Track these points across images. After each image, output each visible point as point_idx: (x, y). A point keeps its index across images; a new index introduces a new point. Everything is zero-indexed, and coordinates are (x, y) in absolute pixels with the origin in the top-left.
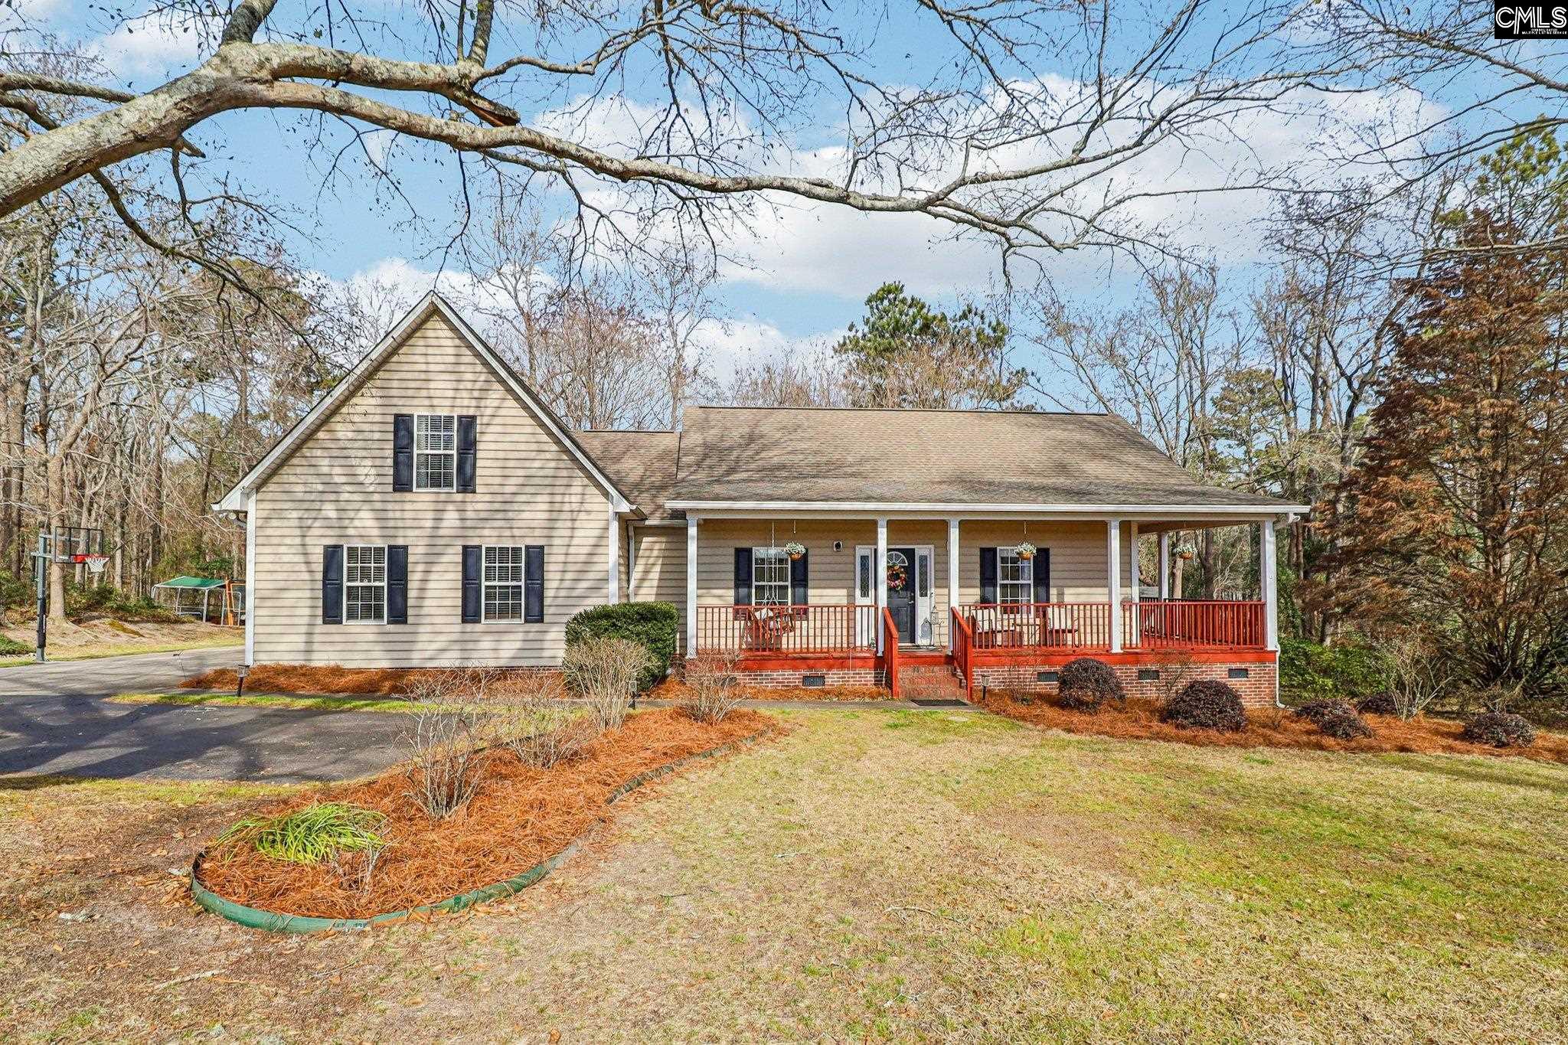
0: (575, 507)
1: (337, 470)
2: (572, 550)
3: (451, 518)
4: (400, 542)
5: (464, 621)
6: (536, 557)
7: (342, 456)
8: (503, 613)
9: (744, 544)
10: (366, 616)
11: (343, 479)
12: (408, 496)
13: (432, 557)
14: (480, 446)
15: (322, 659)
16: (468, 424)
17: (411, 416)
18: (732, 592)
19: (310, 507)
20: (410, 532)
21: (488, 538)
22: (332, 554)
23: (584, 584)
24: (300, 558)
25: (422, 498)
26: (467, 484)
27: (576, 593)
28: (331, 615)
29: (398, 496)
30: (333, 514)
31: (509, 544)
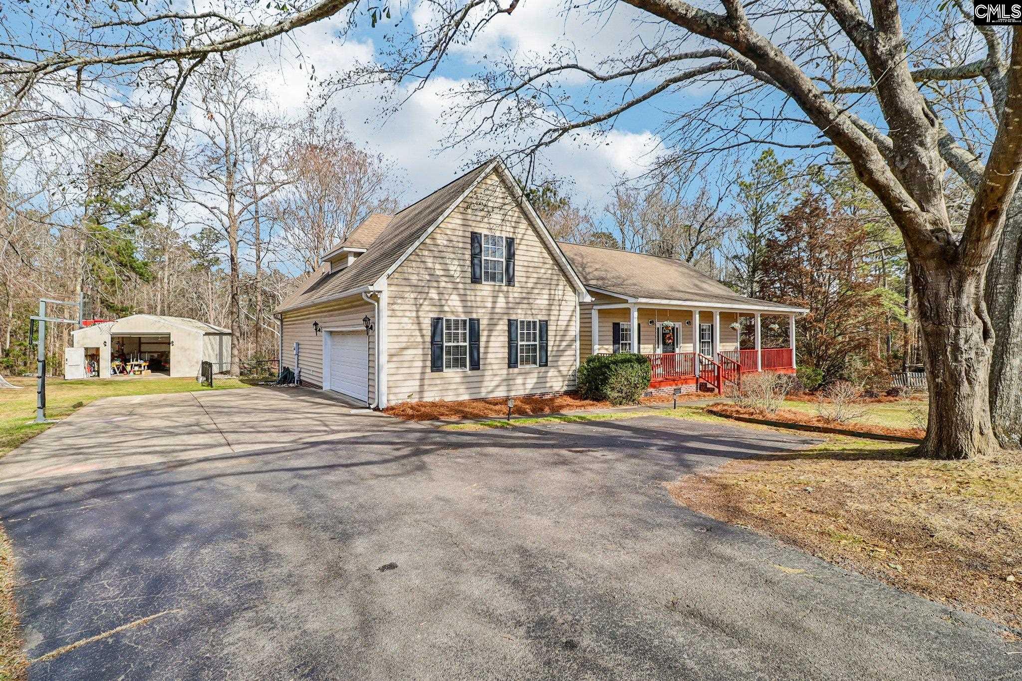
0: (560, 297)
1: (438, 266)
2: (559, 323)
3: (501, 302)
4: (474, 316)
5: (509, 367)
6: (544, 325)
7: (440, 257)
8: (528, 362)
9: (617, 321)
10: (456, 366)
11: (441, 273)
12: (478, 286)
13: (492, 326)
14: (516, 257)
15: (430, 397)
16: (510, 242)
17: (481, 234)
18: (611, 347)
19: (420, 290)
20: (480, 310)
21: (520, 315)
22: (436, 323)
23: (564, 344)
24: (415, 327)
25: (486, 288)
26: (510, 281)
27: (561, 348)
28: (436, 366)
29: (473, 286)
30: (436, 297)
31: (531, 319)
